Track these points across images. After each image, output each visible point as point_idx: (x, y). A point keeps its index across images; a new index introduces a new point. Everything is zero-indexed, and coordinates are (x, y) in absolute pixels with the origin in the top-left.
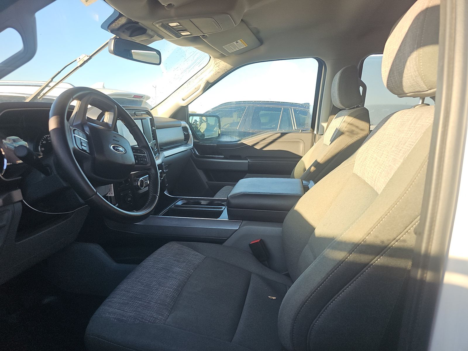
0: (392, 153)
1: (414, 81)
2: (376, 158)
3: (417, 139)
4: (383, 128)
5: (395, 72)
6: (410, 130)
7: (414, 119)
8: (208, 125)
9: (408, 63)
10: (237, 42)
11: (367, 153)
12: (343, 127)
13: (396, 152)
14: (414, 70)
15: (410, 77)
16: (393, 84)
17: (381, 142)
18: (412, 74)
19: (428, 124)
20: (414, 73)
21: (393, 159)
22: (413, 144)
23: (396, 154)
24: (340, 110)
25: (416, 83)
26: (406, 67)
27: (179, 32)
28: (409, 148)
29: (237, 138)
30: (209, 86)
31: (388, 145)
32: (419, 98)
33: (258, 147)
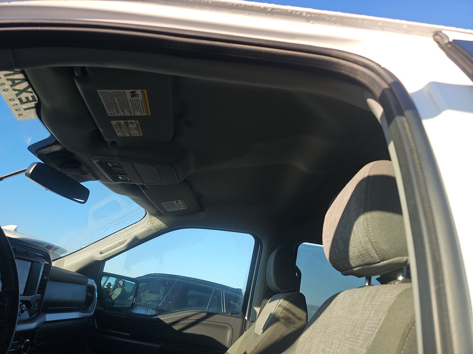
0: (345, 341)
1: (363, 248)
2: (324, 350)
3: (381, 320)
4: (328, 310)
5: (339, 241)
6: (366, 309)
7: (369, 295)
8: (123, 291)
9: (355, 228)
10: (177, 202)
11: (310, 342)
12: (278, 312)
13: (351, 339)
14: (362, 235)
15: (358, 244)
16: (337, 256)
17: (328, 328)
18: (360, 240)
19: (390, 300)
20: (363, 238)
21: (349, 350)
22: (376, 326)
23: (352, 342)
24: (275, 293)
25: (366, 251)
26: (353, 233)
27: (117, 175)
28: (372, 332)
29: (153, 312)
30: (136, 242)
31: (338, 331)
32: (365, 278)
33: (176, 327)
